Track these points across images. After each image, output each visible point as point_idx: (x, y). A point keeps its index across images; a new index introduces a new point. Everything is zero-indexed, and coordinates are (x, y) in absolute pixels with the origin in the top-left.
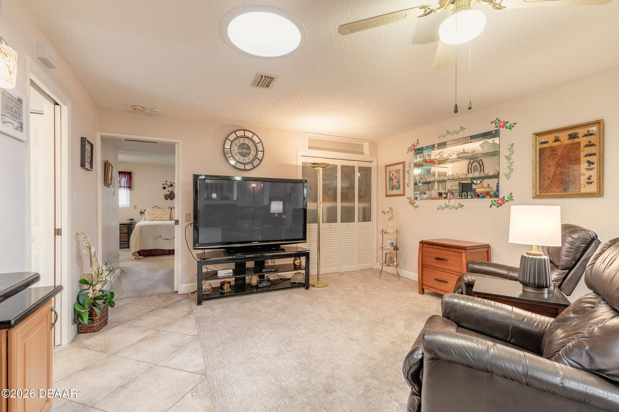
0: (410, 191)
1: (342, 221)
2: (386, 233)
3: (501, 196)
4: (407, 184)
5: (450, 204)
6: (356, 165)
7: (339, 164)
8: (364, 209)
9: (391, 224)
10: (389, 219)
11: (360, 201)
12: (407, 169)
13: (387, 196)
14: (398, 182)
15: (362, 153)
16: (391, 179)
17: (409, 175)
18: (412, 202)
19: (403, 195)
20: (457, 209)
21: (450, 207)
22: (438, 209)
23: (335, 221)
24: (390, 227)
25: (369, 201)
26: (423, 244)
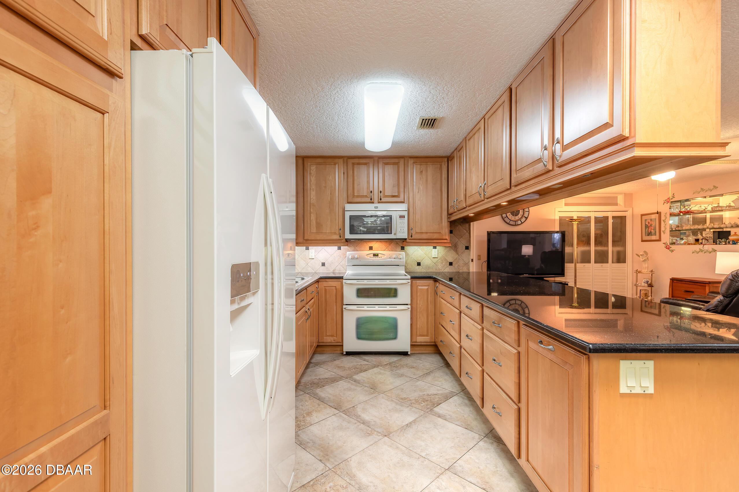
0: (666, 238)
1: (596, 262)
2: (640, 272)
4: (663, 231)
5: (704, 249)
6: (610, 215)
7: (593, 215)
8: (619, 253)
9: (645, 265)
10: (643, 261)
11: (613, 245)
12: (663, 218)
13: (642, 241)
14: (655, 229)
15: (616, 204)
16: (647, 226)
17: (665, 224)
18: (668, 247)
19: (659, 240)
20: (710, 253)
21: (704, 252)
22: (693, 252)
23: (589, 262)
24: (645, 268)
25: (624, 245)
26: (673, 280)
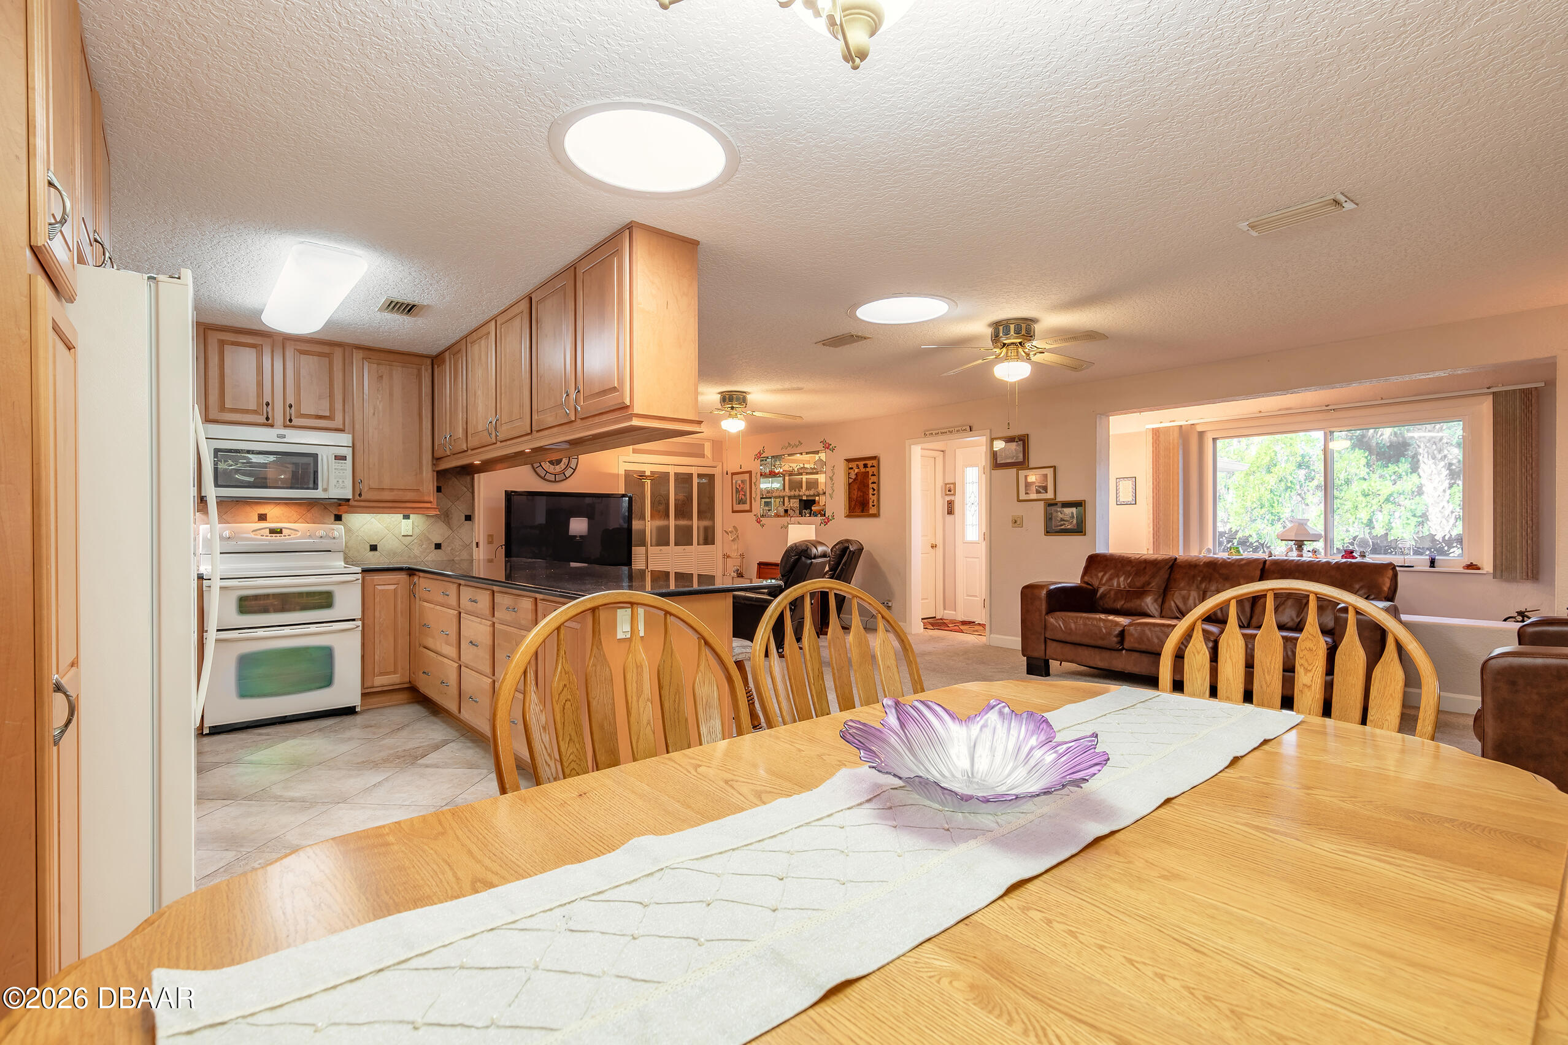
0: (758, 507)
1: (676, 544)
2: (728, 557)
3: (827, 516)
6: (694, 471)
7: (672, 471)
8: (706, 529)
9: (735, 547)
10: (732, 540)
11: (699, 518)
12: (754, 480)
13: (733, 512)
14: (745, 495)
15: (703, 456)
16: (737, 491)
18: (758, 520)
19: (750, 511)
22: (782, 527)
23: (667, 544)
24: (734, 550)
25: (712, 518)
26: (760, 564)
